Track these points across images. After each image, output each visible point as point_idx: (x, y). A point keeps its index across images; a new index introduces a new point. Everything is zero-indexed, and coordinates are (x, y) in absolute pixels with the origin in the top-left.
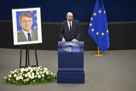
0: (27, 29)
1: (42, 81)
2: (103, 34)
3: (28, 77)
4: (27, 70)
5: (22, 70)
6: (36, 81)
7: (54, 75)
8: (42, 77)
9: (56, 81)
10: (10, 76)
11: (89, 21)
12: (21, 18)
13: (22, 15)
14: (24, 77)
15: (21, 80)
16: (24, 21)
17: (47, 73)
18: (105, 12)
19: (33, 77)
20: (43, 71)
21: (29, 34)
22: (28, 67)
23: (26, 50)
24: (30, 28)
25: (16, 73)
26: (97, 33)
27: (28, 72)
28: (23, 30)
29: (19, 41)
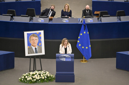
0: (35, 45)
1: (45, 81)
2: (87, 48)
3: (35, 78)
4: (34, 73)
5: (31, 73)
6: (41, 81)
7: (53, 77)
8: (45, 78)
9: (55, 81)
10: (23, 77)
11: (77, 39)
12: (30, 38)
13: (31, 36)
14: (32, 78)
15: (30, 80)
16: (32, 40)
17: (49, 75)
18: (88, 33)
19: (39, 78)
20: (45, 74)
21: (36, 49)
22: (35, 71)
23: (33, 59)
24: (36, 44)
25: (27, 75)
26: (83, 47)
27: (35, 74)
28: (32, 46)
29: (29, 54)
